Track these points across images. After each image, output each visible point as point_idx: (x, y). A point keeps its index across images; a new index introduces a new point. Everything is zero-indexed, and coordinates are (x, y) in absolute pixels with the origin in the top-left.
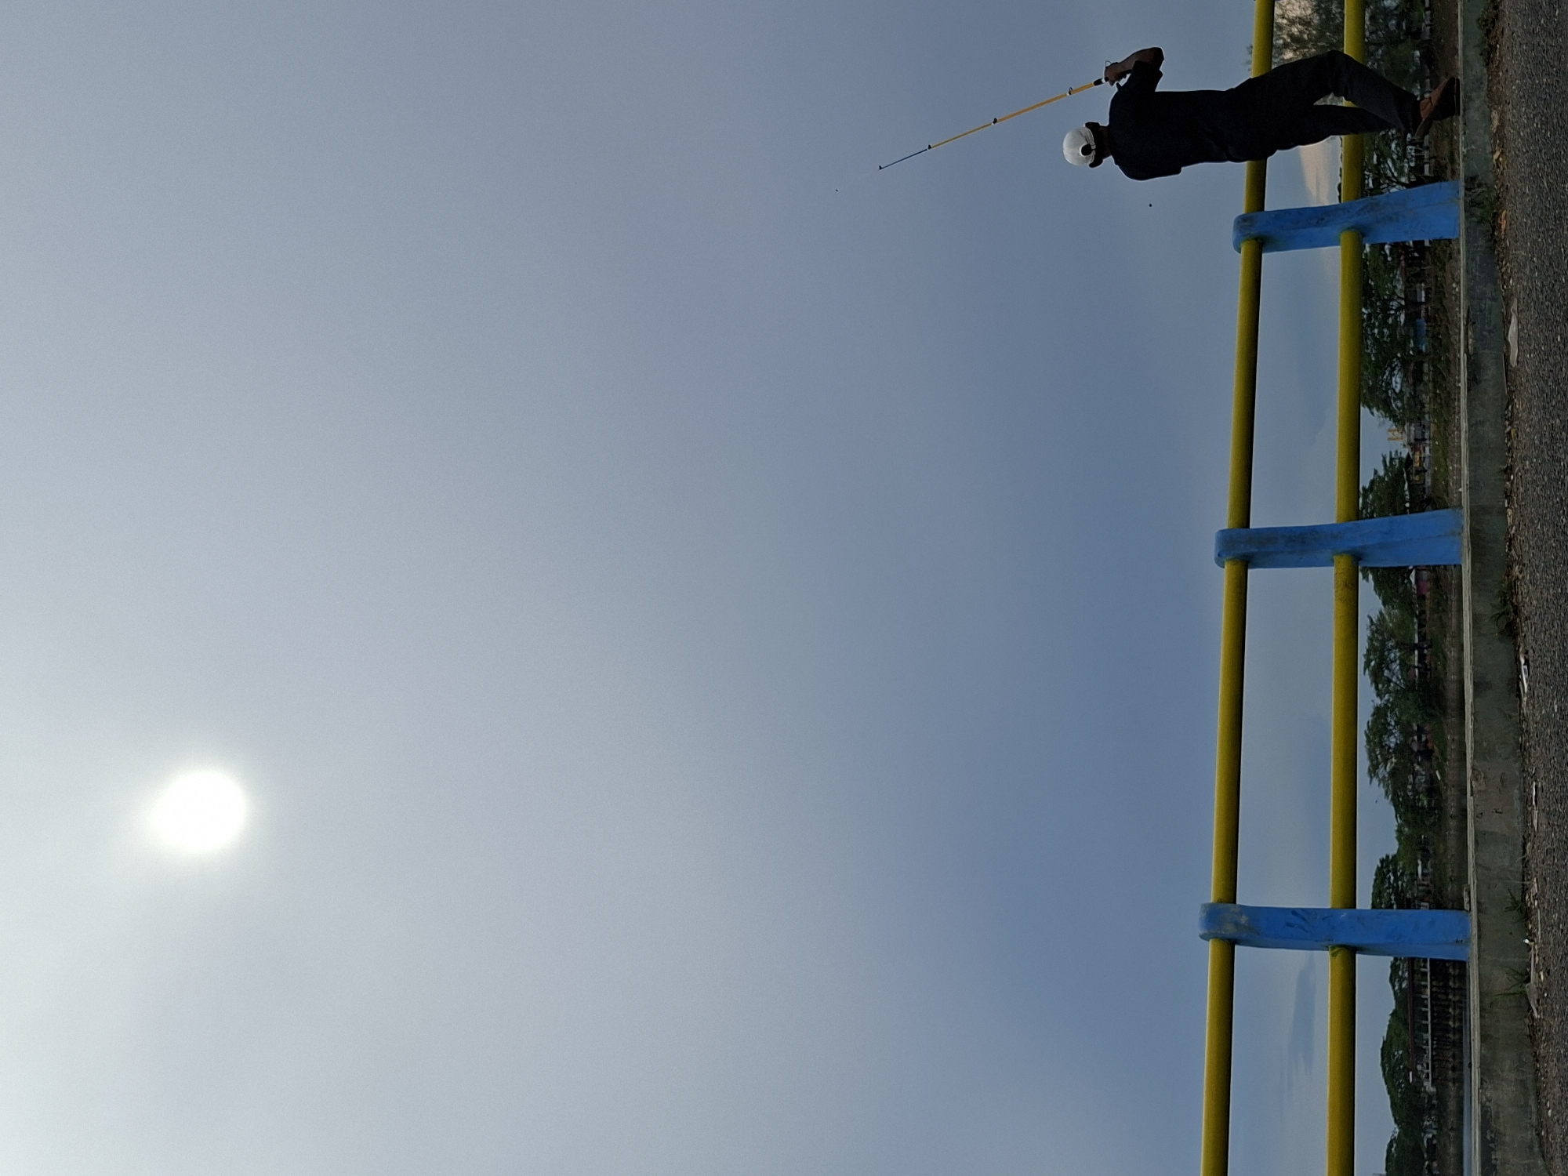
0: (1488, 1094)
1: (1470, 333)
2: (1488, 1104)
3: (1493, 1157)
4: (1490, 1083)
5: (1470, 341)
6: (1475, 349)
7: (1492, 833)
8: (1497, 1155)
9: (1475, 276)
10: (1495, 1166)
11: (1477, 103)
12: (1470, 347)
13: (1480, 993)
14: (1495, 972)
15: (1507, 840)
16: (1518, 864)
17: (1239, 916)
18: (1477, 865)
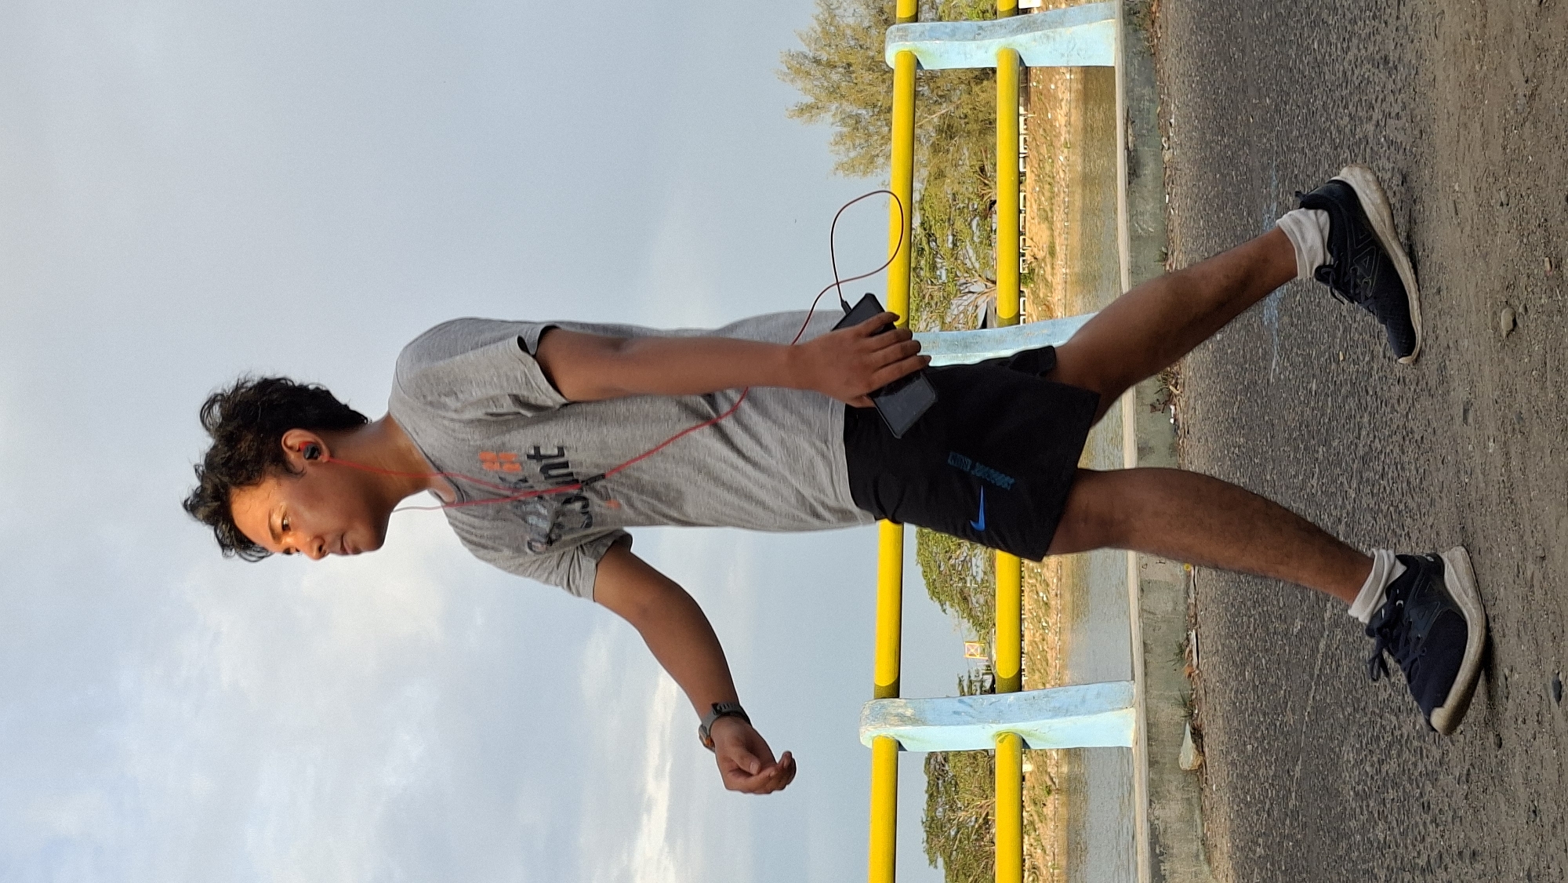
0: (1157, 813)
1: (1130, 131)
2: (1156, 822)
3: (1162, 868)
4: (1158, 803)
5: (1130, 138)
6: (1134, 145)
7: (1156, 582)
8: (1166, 867)
9: (1133, 80)
10: (1164, 876)
12: (1130, 145)
13: (1148, 723)
14: (1161, 705)
15: (1170, 586)
16: (1181, 608)
17: (900, 710)
18: (1142, 611)
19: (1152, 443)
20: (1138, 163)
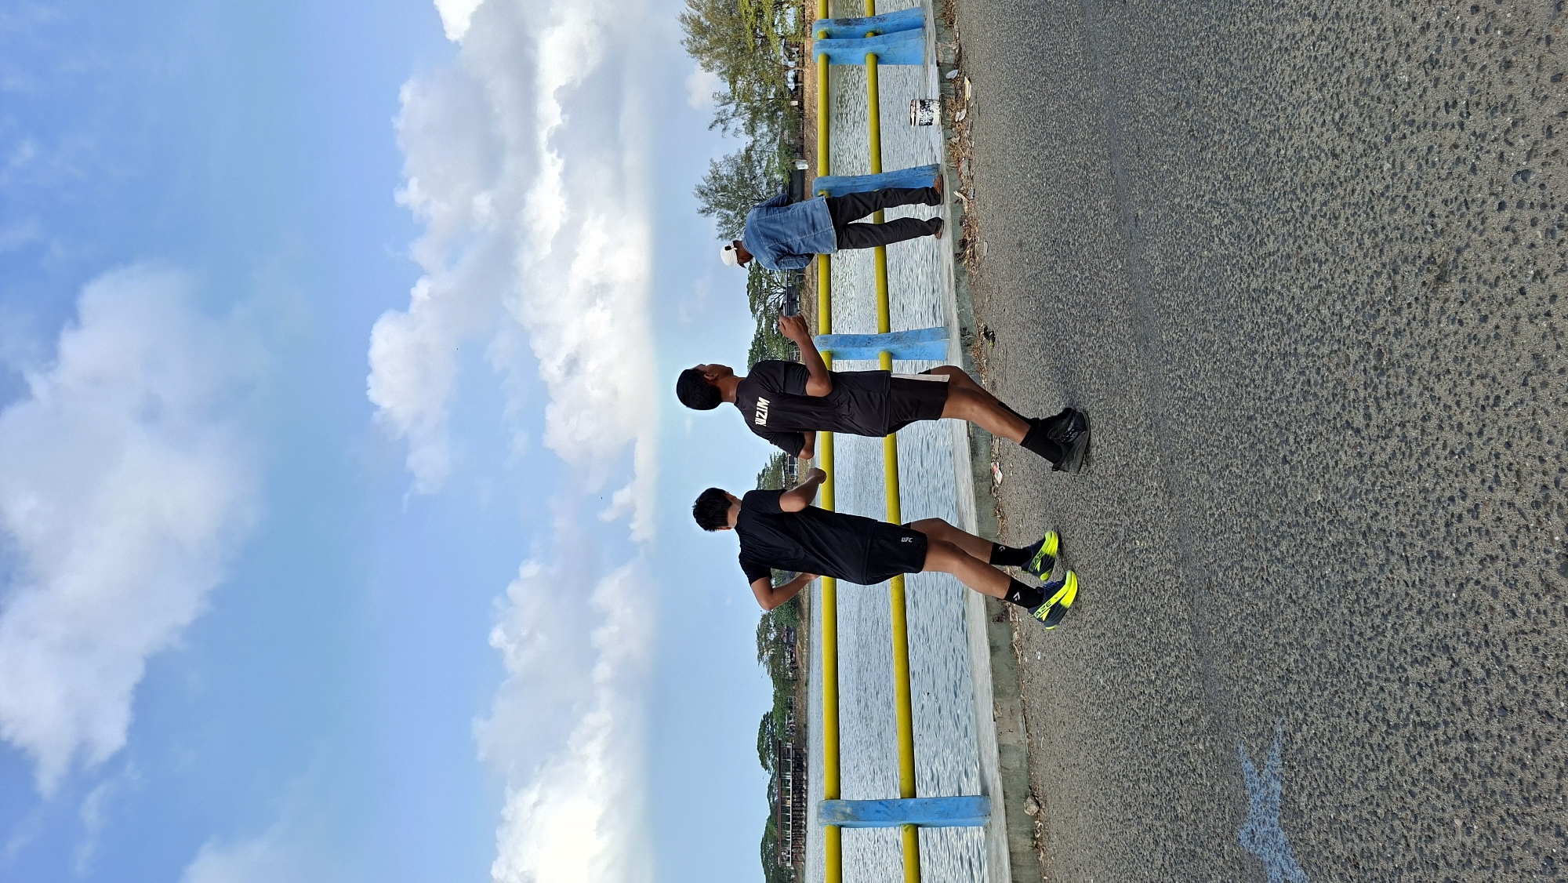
7: (1008, 745)
11: (964, 284)
13: (1010, 853)
14: (1018, 838)
15: (1017, 749)
16: (1025, 765)
17: (843, 809)
18: (1003, 769)
19: (998, 644)
20: (976, 444)
